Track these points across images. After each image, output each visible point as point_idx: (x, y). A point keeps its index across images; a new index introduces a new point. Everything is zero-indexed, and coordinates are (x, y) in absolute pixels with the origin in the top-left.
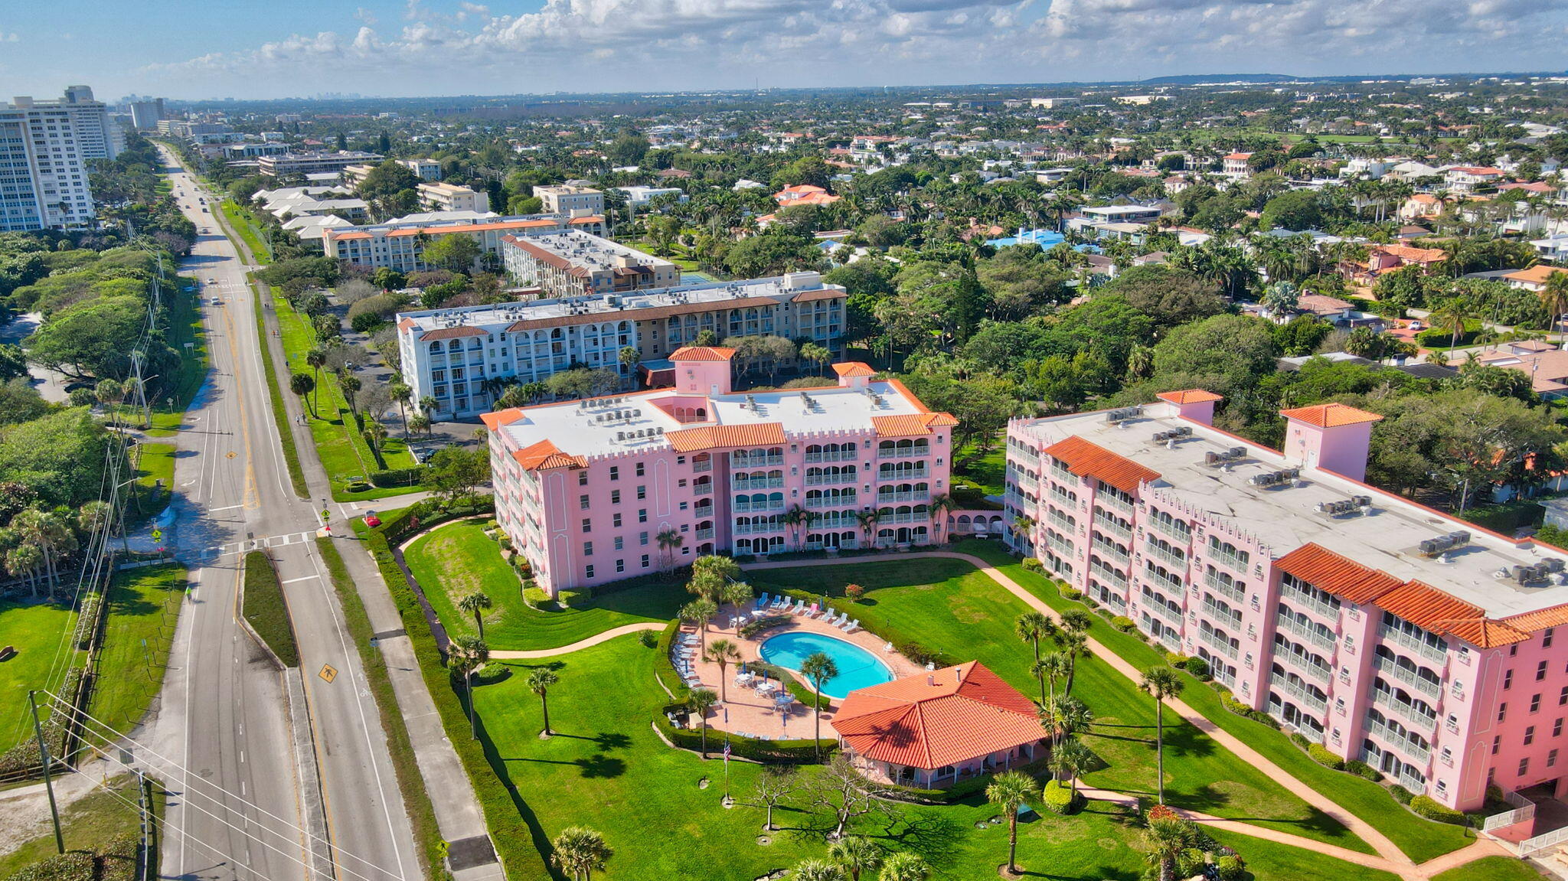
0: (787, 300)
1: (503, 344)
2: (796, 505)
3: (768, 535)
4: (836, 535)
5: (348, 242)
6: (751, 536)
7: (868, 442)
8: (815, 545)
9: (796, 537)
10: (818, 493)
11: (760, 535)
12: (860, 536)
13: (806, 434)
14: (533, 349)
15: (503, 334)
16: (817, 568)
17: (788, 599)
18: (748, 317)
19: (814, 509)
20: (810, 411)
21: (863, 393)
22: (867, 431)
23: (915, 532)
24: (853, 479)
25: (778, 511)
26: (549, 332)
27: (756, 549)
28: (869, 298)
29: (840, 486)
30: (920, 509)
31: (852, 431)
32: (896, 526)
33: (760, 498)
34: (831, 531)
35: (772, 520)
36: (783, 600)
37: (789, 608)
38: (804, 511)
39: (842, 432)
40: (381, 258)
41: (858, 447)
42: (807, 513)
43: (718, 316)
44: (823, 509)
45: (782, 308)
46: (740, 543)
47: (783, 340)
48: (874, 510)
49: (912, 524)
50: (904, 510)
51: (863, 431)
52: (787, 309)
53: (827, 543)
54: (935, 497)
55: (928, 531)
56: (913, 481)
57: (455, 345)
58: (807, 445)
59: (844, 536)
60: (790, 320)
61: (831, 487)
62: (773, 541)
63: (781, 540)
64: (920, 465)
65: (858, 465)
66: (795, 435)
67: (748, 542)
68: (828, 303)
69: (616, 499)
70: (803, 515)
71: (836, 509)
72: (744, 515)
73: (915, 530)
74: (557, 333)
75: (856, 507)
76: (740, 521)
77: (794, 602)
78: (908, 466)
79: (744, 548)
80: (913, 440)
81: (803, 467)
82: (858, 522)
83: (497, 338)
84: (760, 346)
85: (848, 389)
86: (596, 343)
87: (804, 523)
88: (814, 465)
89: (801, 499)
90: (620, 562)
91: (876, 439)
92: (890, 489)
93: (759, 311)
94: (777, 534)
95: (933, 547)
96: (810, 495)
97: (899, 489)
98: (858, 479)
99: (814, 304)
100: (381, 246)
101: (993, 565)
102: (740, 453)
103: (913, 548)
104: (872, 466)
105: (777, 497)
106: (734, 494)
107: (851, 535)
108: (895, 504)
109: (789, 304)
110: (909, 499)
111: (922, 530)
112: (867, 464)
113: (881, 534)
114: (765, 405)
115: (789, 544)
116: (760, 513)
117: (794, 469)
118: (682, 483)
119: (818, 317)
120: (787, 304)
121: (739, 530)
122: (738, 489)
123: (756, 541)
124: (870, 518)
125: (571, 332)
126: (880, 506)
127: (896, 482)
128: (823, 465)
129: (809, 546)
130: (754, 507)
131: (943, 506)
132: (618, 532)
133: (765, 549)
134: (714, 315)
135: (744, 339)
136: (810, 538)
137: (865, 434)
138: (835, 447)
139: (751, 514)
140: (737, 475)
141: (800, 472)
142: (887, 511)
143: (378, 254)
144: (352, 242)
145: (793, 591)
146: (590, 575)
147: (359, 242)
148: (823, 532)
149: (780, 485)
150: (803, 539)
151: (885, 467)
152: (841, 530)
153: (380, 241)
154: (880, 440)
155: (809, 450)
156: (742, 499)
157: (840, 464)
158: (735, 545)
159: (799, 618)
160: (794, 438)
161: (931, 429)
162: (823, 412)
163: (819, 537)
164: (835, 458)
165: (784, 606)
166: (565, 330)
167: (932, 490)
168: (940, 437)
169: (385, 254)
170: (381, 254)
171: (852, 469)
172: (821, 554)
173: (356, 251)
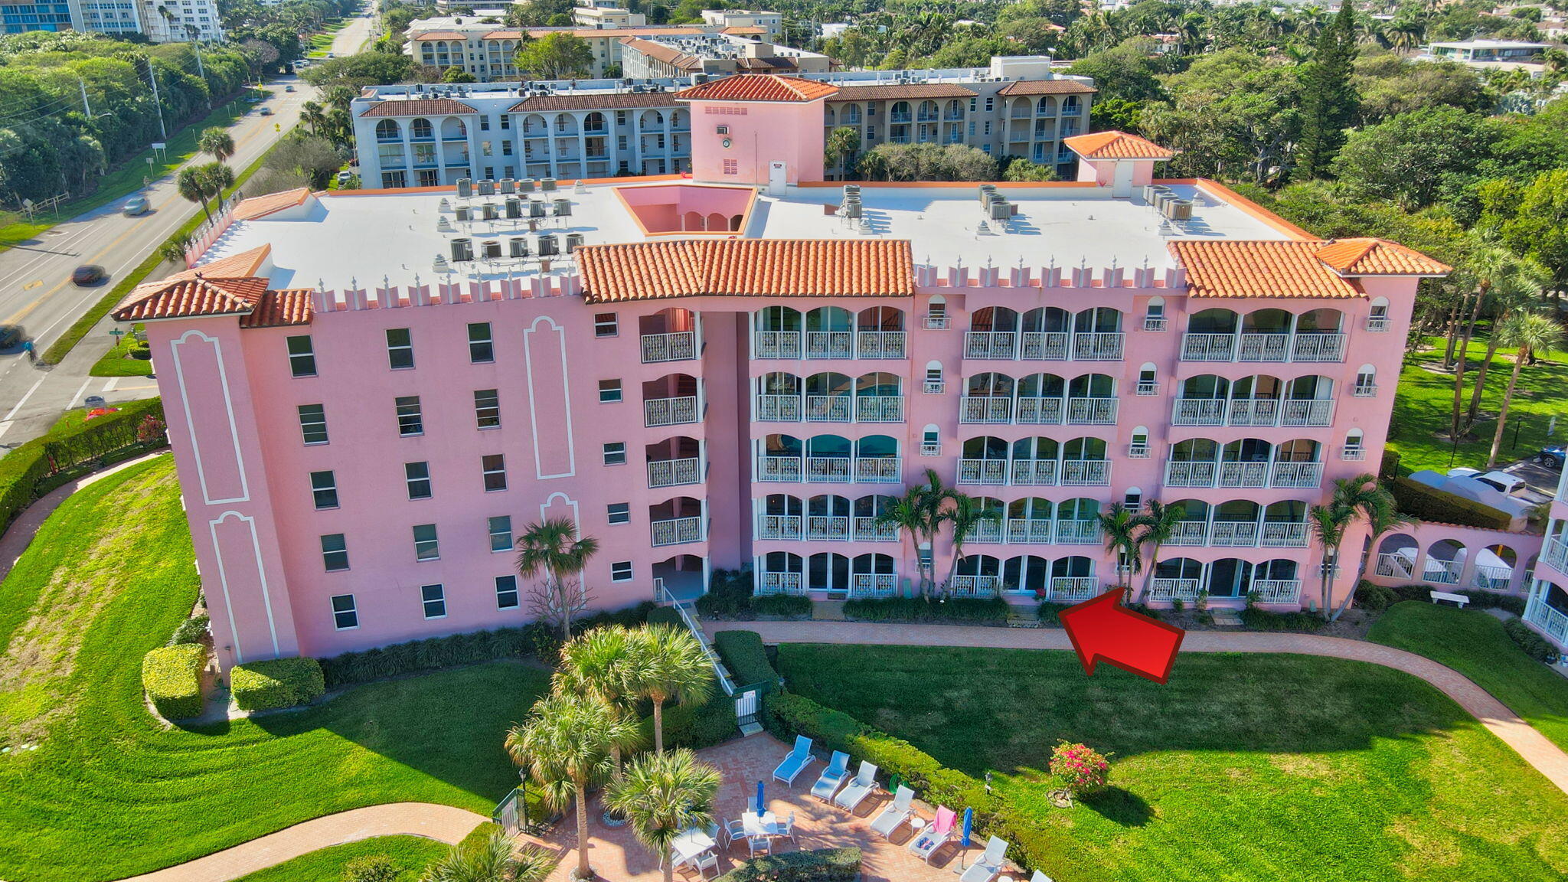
0: (989, 92)
1: (505, 135)
2: (931, 475)
3: (852, 547)
4: (1037, 565)
5: (435, 44)
6: (805, 547)
7: (1155, 310)
8: (979, 585)
9: (926, 559)
10: (998, 447)
11: (830, 546)
12: (1104, 571)
13: (974, 275)
14: (552, 146)
15: (504, 117)
16: (977, 657)
17: (868, 770)
18: (921, 117)
19: (981, 489)
20: (996, 227)
21: (1139, 201)
22: (1160, 275)
23: (1261, 575)
24: (1100, 413)
25: (879, 487)
26: (580, 118)
27: (817, 580)
28: (1128, 105)
29: (1063, 432)
30: (1286, 513)
31: (1114, 275)
32: (1207, 554)
33: (831, 449)
34: (1025, 551)
35: (864, 506)
36: (853, 767)
37: (868, 805)
38: (951, 494)
39: (1083, 275)
40: (477, 69)
41: (1126, 325)
42: (962, 500)
43: (871, 112)
44: (1008, 492)
45: (981, 104)
46: (775, 561)
47: (977, 152)
48: (1154, 505)
49: (1257, 551)
50: (1240, 512)
51: (1145, 275)
52: (989, 108)
53: (1012, 579)
54: (1338, 483)
55: (1300, 573)
56: (1277, 434)
57: (422, 127)
58: (974, 305)
59: (1060, 567)
60: (993, 129)
61: (1033, 431)
62: (862, 564)
63: (885, 564)
64: (1305, 388)
65: (1121, 373)
66: (943, 274)
67: (796, 563)
68: (1060, 101)
69: (410, 424)
70: (948, 505)
71: (1043, 493)
72: (786, 490)
73: (1262, 567)
74: (594, 122)
75: (1100, 493)
76: (775, 504)
77: (886, 779)
78: (1271, 389)
79: (785, 576)
80: (1297, 310)
81: (957, 370)
82: (1104, 538)
83: (495, 123)
84: (933, 159)
85: (1103, 190)
86: (661, 145)
87: (946, 529)
88: (992, 366)
89: (948, 456)
90: (432, 592)
91: (1181, 302)
92: (1206, 450)
93: (942, 106)
94: (875, 546)
95: (1309, 620)
96: (973, 449)
97: (1231, 452)
98: (1115, 415)
99: (1035, 102)
100: (476, 51)
101: (1516, 711)
102: (781, 319)
103: (1254, 619)
104: (1161, 382)
105: (878, 448)
106: (760, 431)
107: (1081, 566)
108: (1215, 495)
109: (996, 98)
110: (1257, 482)
111: (1283, 569)
112: (1147, 376)
113: (1166, 570)
114: (889, 213)
115: (906, 572)
116: (830, 488)
117: (934, 374)
118: (610, 390)
119: (1041, 125)
120: (990, 100)
121: (773, 527)
122: (771, 417)
123: (818, 560)
124: (1137, 532)
125: (621, 121)
126: (1171, 494)
127: (1225, 433)
128: (1017, 368)
129: (959, 583)
130: (812, 468)
131: (1360, 509)
132: (422, 511)
133: (841, 581)
134: (864, 108)
135: (908, 147)
136: (966, 566)
137: (1153, 285)
138: (1056, 318)
139: (805, 489)
140: (772, 378)
141: (949, 381)
142: (1195, 511)
143: (472, 63)
144: (440, 44)
145: (887, 748)
146: (347, 620)
147: (449, 44)
148: (1003, 553)
149: (890, 414)
150: (944, 566)
151: (1196, 388)
152: (1051, 553)
153: (475, 45)
154: (1194, 307)
155: (981, 321)
156: (784, 447)
157: (1069, 369)
158: (759, 566)
159: (889, 851)
160: (937, 283)
161: (1355, 283)
162: (1035, 232)
163: (990, 564)
164: (1056, 351)
165: (853, 795)
166: (610, 118)
167: (1331, 462)
168: (1379, 311)
169: (482, 62)
170: (477, 62)
171: (1102, 386)
172: (991, 611)
173: (445, 56)
